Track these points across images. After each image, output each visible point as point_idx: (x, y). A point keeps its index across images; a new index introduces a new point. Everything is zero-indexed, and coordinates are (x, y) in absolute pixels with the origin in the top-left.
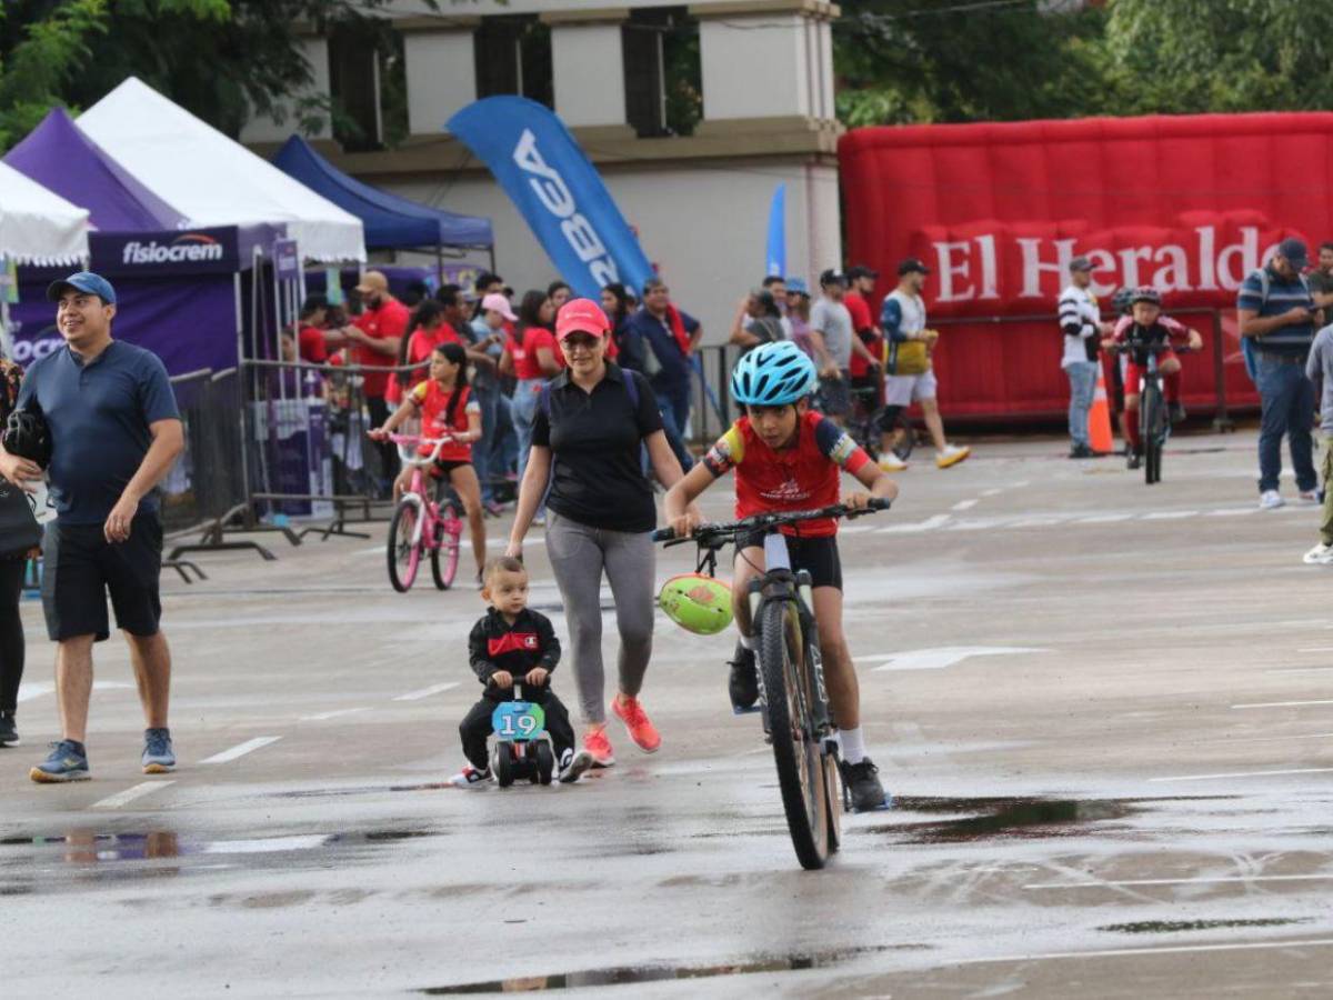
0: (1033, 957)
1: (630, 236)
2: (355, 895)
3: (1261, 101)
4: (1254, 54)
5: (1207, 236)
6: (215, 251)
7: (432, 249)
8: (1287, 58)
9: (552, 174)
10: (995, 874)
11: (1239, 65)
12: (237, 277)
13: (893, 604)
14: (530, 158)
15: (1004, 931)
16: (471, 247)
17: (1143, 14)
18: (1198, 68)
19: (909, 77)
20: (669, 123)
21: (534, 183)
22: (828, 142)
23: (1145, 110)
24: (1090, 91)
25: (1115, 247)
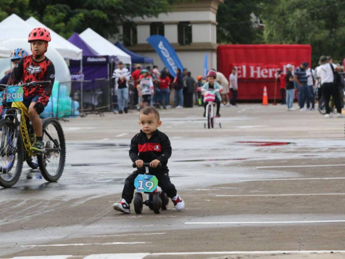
7: (142, 63)
9: (166, 50)
12: (108, 65)
14: (161, 46)
16: (149, 63)
20: (185, 43)
21: (162, 51)
22: (215, 46)
25: (268, 68)
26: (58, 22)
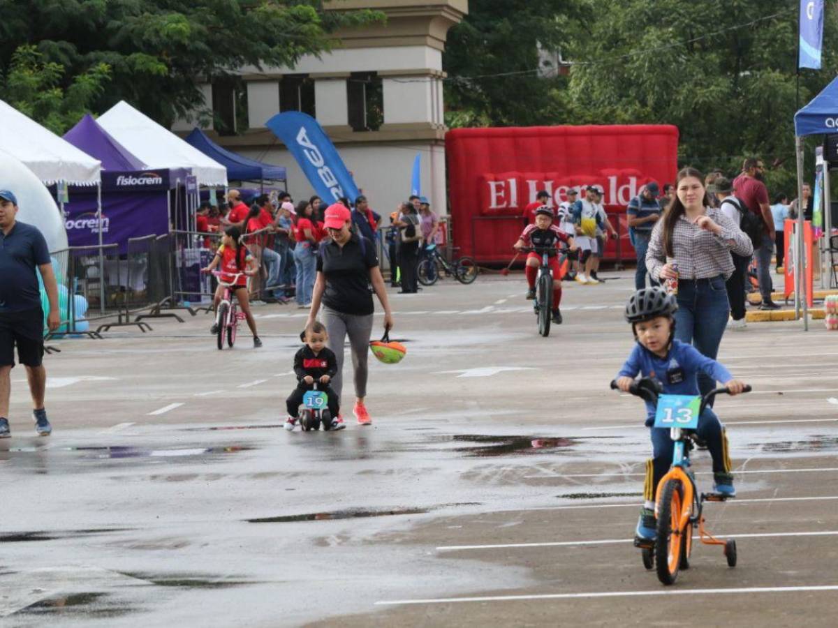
0: (527, 509)
1: (349, 176)
2: (217, 476)
3: (639, 119)
4: (636, 98)
5: (613, 181)
6: (158, 180)
7: (258, 181)
8: (651, 100)
9: (314, 147)
10: (511, 471)
11: (629, 103)
12: (169, 193)
13: (467, 346)
14: (304, 140)
15: (514, 497)
16: (276, 180)
17: (585, 79)
18: (610, 103)
19: (479, 106)
20: (368, 124)
21: (305, 151)
22: (441, 134)
23: (586, 122)
24: (560, 113)
25: (572, 184)
26: (46, 86)
